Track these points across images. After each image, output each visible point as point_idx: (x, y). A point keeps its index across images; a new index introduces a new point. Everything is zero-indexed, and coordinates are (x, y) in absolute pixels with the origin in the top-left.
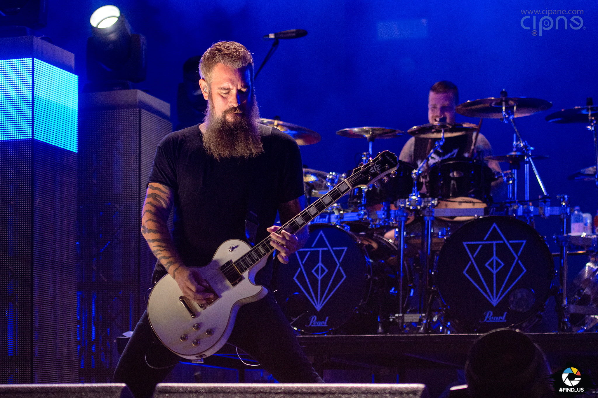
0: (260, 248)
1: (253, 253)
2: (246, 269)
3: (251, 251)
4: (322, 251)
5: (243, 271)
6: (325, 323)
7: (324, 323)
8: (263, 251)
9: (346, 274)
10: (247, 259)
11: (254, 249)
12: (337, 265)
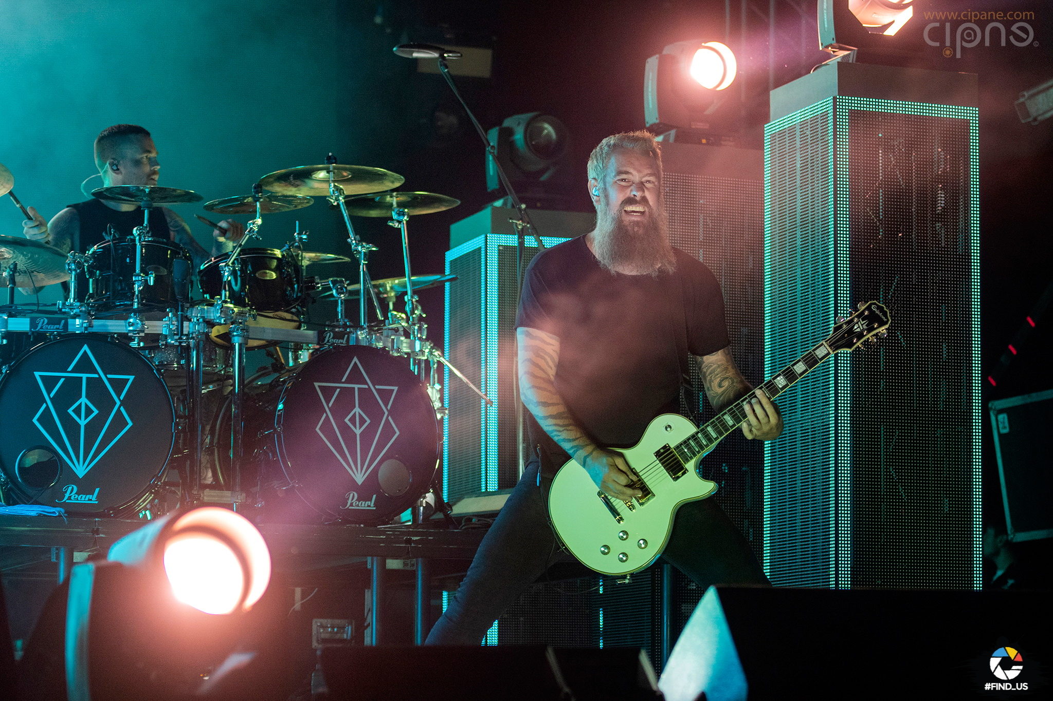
0: (709, 429)
1: (700, 435)
2: (691, 458)
3: (697, 433)
4: (88, 378)
5: (687, 461)
6: (94, 499)
7: (91, 499)
8: (714, 435)
9: (132, 419)
10: (692, 443)
11: (702, 430)
12: (115, 403)
